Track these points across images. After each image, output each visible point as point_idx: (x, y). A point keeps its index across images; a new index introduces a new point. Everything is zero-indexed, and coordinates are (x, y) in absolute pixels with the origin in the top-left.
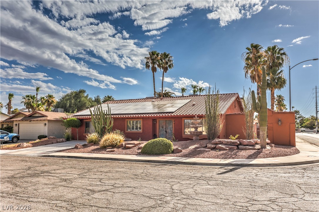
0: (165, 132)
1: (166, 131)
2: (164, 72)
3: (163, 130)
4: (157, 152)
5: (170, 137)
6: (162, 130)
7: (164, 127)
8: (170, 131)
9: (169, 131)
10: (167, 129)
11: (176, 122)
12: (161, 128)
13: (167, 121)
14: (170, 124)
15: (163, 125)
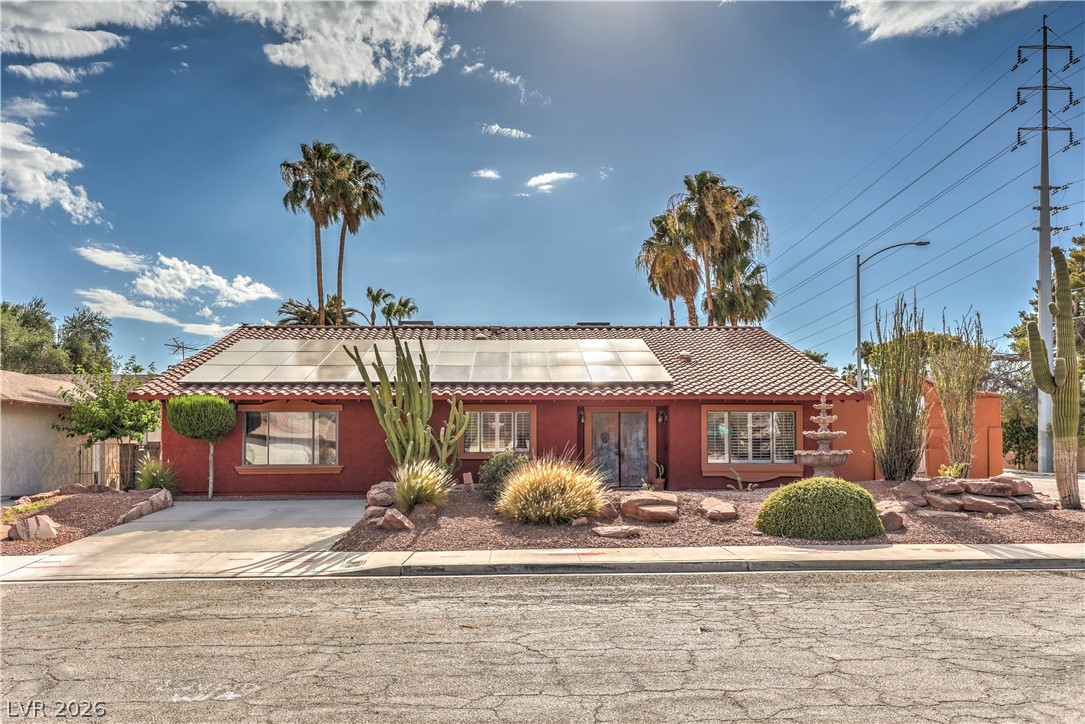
0: (617, 457)
1: (620, 454)
2: (344, 230)
3: (609, 450)
4: (860, 532)
5: (637, 473)
6: (602, 448)
7: (613, 438)
8: (635, 454)
9: (630, 451)
10: (625, 446)
11: (676, 419)
12: (599, 442)
13: (623, 415)
14: (638, 428)
15: (606, 430)
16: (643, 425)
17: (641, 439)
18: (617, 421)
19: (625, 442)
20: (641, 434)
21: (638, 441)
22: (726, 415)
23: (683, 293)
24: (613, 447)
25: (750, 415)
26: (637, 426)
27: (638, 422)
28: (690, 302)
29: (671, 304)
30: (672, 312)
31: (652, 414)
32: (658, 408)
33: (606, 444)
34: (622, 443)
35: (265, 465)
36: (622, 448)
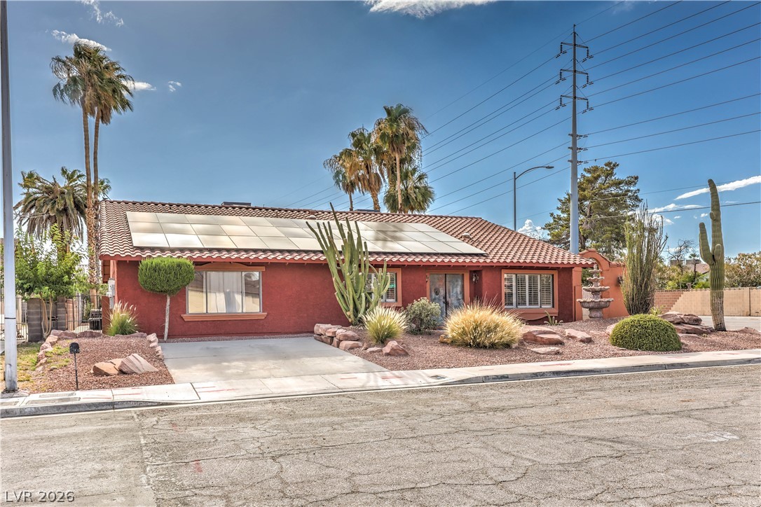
0: (445, 305)
1: (446, 302)
3: (440, 300)
7: (442, 292)
8: (456, 302)
9: (453, 300)
10: (450, 297)
11: (486, 278)
12: (434, 295)
13: (448, 276)
14: (457, 285)
15: (437, 286)
16: (460, 283)
17: (459, 293)
18: (444, 281)
19: (449, 295)
20: (459, 289)
21: (457, 293)
22: (514, 276)
23: (371, 190)
24: (442, 298)
25: (527, 276)
26: (456, 283)
27: (457, 281)
28: (374, 196)
29: (351, 197)
30: (351, 202)
31: (467, 276)
32: (470, 271)
33: (437, 296)
34: (447, 295)
35: (204, 314)
36: (448, 299)
